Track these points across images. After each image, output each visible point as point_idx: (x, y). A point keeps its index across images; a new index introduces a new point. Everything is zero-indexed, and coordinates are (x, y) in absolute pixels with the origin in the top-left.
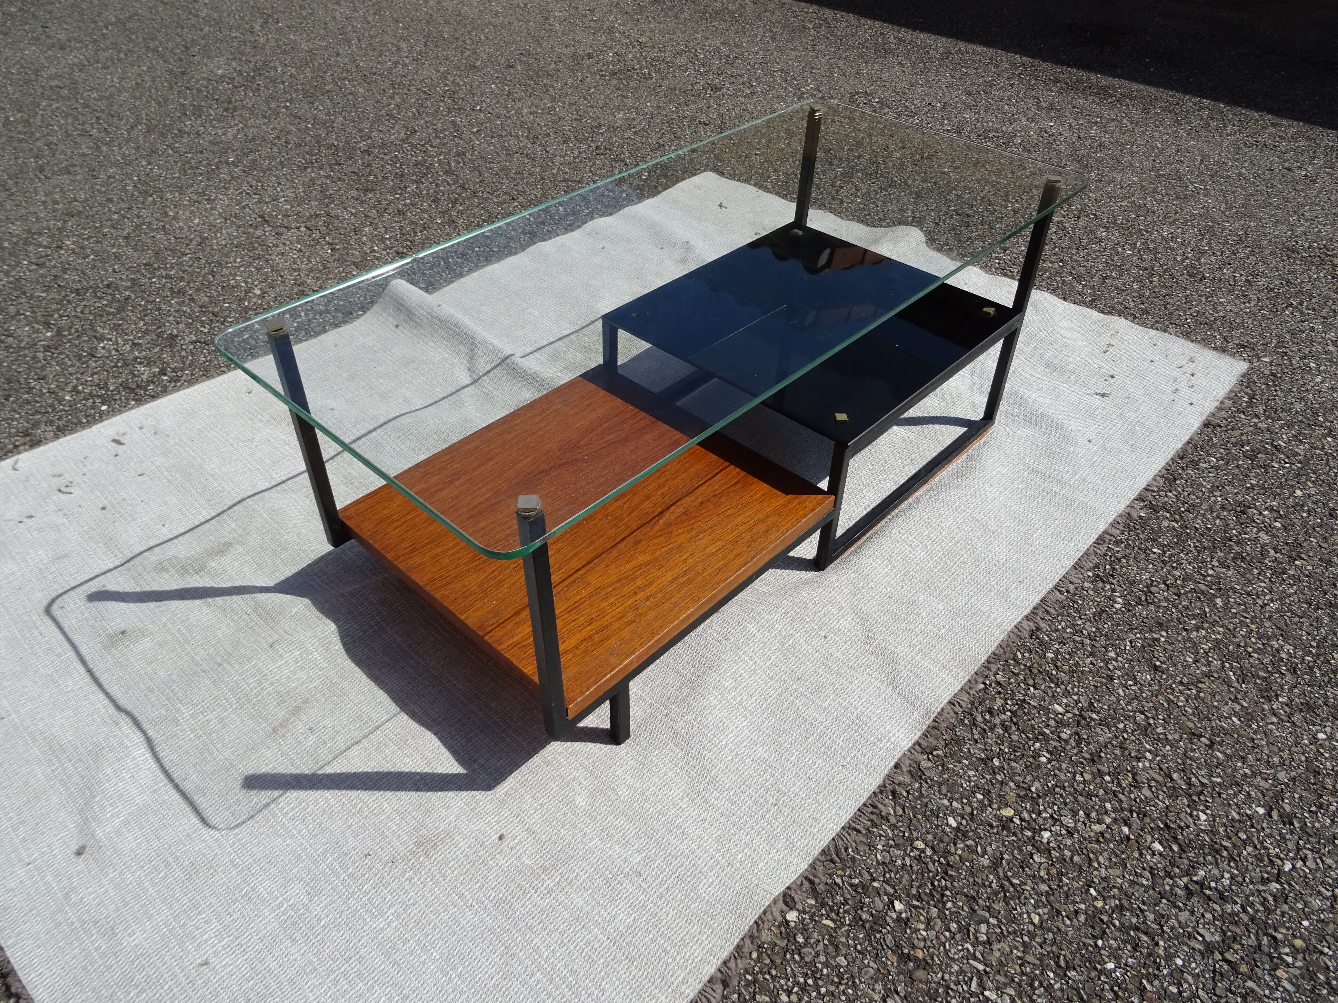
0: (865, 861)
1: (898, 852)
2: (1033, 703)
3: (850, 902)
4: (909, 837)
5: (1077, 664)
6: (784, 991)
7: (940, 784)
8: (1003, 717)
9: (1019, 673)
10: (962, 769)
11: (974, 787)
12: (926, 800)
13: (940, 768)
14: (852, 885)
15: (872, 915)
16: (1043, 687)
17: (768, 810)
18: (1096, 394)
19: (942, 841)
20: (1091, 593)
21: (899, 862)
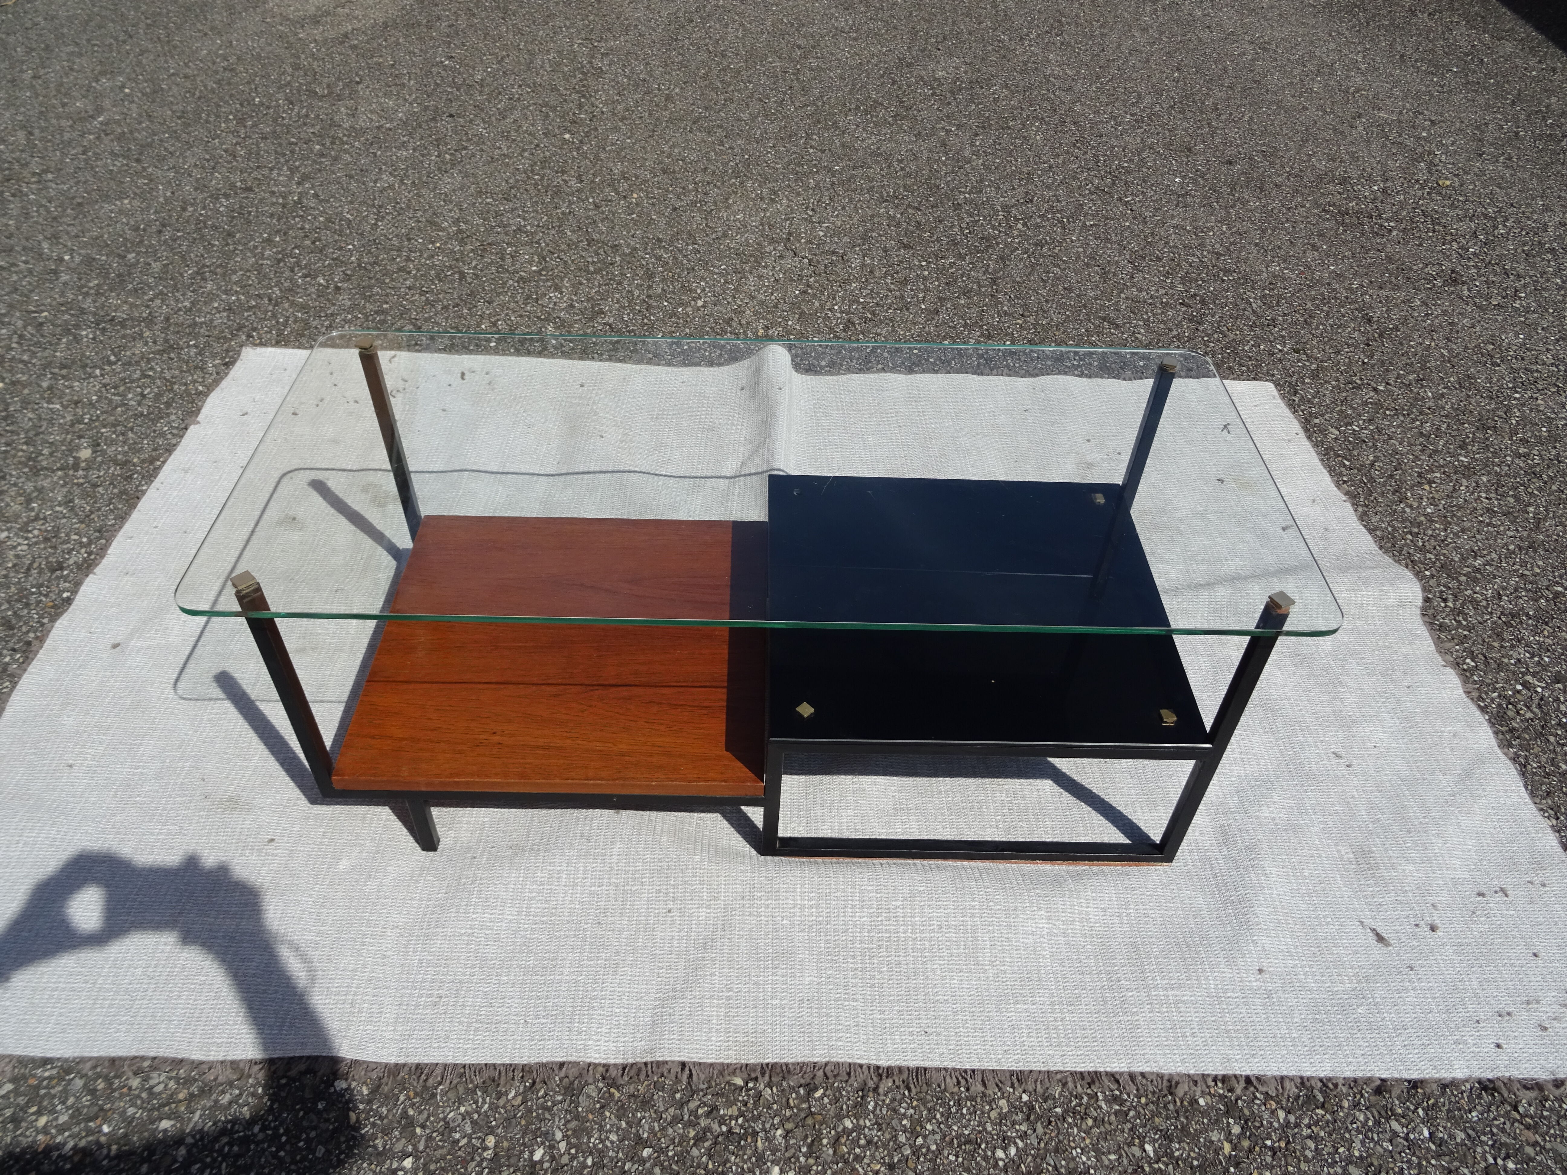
0: (439, 1107)
1: (468, 1129)
2: (759, 1144)
3: (385, 1121)
4: (493, 1127)
5: (858, 1158)
6: (263, 1125)
7: (577, 1117)
8: (715, 1127)
9: (791, 1108)
10: (612, 1126)
11: (597, 1150)
12: (547, 1116)
13: (598, 1106)
14: (405, 1112)
15: (384, 1147)
16: (792, 1141)
17: (430, 996)
18: (1373, 930)
19: (509, 1158)
20: (993, 1114)
21: (457, 1136)
